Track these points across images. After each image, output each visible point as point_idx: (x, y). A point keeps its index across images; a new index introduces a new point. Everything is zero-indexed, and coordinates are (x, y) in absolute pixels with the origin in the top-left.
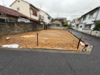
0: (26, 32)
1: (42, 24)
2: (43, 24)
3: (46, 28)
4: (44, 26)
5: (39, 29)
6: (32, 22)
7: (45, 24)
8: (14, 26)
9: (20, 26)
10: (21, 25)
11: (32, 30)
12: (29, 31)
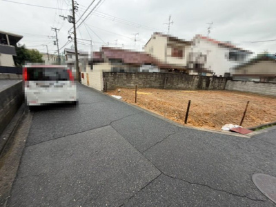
0: (146, 87)
1: (192, 76)
2: (196, 74)
3: (208, 85)
4: (196, 79)
5: (179, 86)
6: (163, 71)
7: (203, 74)
8: (131, 77)
9: (138, 77)
10: (141, 76)
11: (158, 85)
12: (151, 87)
